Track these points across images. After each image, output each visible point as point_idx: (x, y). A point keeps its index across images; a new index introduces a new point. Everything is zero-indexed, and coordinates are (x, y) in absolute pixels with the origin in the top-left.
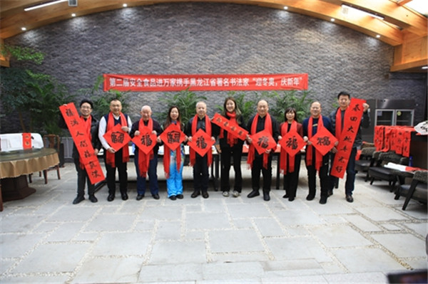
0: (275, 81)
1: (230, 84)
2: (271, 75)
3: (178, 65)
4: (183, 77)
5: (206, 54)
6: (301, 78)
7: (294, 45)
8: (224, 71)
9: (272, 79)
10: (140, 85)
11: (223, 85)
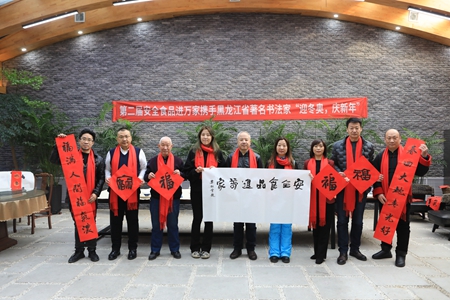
0: (324, 107)
1: (267, 112)
2: (319, 100)
3: (202, 90)
4: (208, 104)
5: (236, 75)
6: (358, 103)
7: (348, 61)
8: (259, 95)
9: (320, 105)
10: (155, 114)
11: (258, 113)
